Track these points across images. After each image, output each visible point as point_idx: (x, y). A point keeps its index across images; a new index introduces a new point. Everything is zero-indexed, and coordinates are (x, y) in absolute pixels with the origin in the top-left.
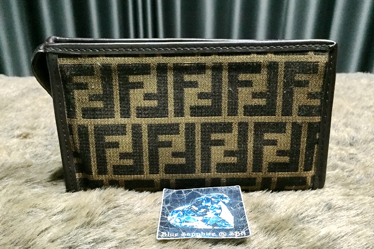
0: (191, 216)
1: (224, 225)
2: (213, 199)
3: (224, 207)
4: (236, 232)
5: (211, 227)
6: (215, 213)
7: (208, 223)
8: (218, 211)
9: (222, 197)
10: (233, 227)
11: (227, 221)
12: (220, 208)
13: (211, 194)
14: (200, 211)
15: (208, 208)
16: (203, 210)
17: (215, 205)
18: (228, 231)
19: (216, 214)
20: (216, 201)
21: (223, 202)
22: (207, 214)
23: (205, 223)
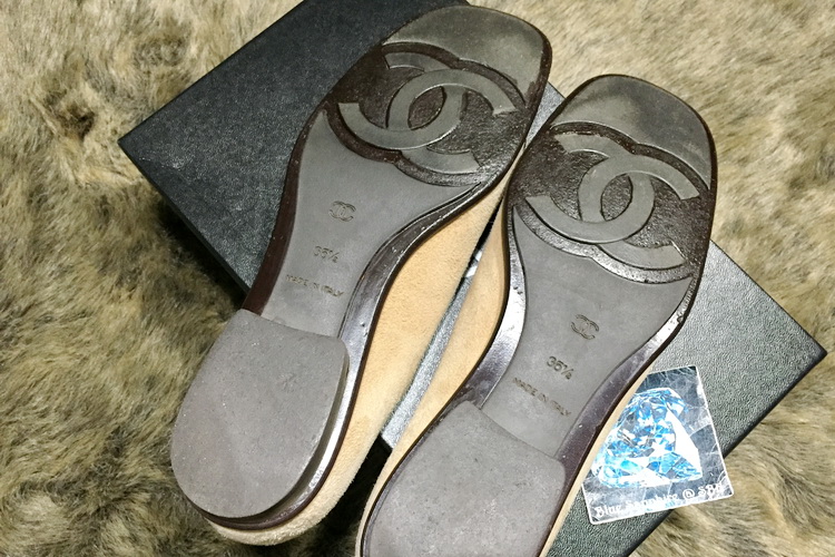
0: (628, 459)
1: (686, 472)
2: (654, 406)
3: (678, 426)
4: (707, 487)
5: (666, 482)
6: (665, 443)
7: (661, 471)
8: (669, 438)
9: (669, 399)
10: (701, 476)
11: (689, 461)
12: (672, 432)
13: (648, 391)
14: (639, 443)
15: (652, 432)
16: (644, 439)
17: (662, 423)
18: (695, 486)
19: (669, 447)
20: (660, 411)
21: (672, 411)
22: (653, 450)
23: (655, 472)
